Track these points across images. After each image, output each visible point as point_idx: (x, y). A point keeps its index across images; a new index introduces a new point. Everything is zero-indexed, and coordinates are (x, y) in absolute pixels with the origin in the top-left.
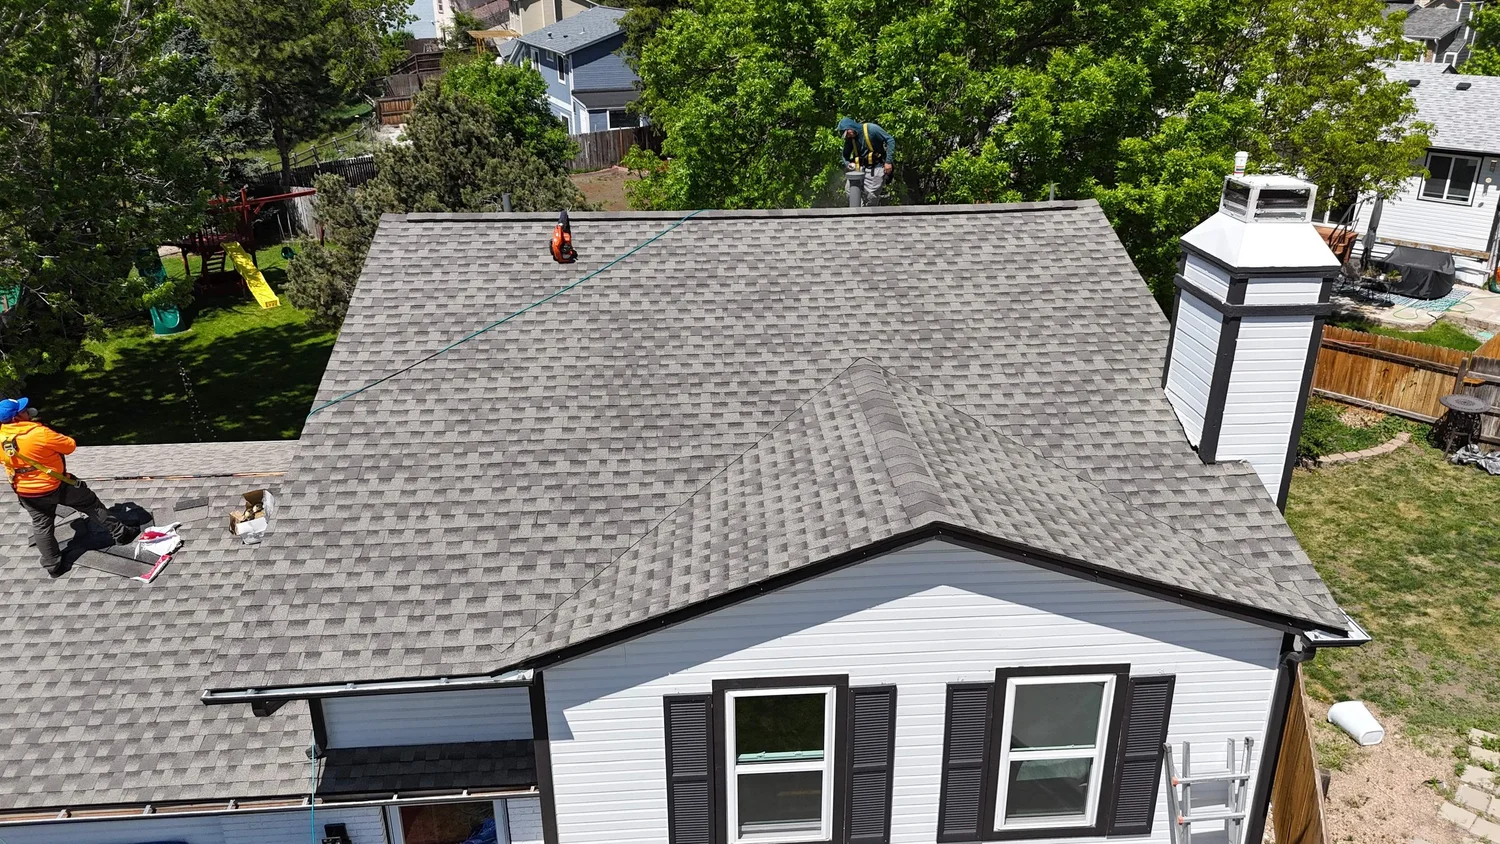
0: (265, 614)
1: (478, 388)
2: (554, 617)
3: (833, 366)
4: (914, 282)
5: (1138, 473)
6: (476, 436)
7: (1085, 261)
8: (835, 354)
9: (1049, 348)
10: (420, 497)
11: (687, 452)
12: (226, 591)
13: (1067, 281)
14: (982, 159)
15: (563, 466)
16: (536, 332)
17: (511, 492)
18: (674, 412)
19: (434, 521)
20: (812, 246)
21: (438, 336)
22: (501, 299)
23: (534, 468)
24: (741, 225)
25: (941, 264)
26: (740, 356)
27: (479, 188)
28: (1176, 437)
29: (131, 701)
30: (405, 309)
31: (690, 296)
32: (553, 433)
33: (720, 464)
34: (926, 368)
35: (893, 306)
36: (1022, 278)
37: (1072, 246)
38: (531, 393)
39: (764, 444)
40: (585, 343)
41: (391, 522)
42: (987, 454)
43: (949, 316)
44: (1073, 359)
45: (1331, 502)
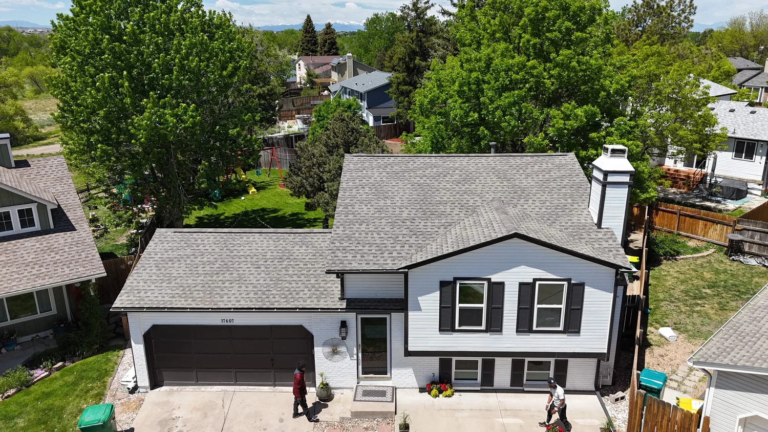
0: (336, 255)
1: (382, 203)
2: (411, 258)
3: (486, 199)
4: (513, 177)
5: (578, 230)
6: (383, 215)
7: (568, 172)
8: (487, 196)
9: (554, 196)
10: (370, 229)
11: (443, 221)
12: (307, 260)
13: (562, 178)
14: (539, 139)
15: (408, 223)
16: (396, 189)
17: (395, 229)
18: (439, 211)
19: (375, 235)
20: (480, 165)
21: (368, 189)
22: (384, 179)
23: (401, 223)
24: (456, 158)
25: (521, 171)
26: (458, 196)
27: (358, 147)
28: (590, 221)
29: (287, 285)
30: (357, 181)
31: (441, 179)
32: (405, 215)
33: (453, 224)
34: (515, 201)
35: (505, 183)
36: (547, 176)
37: (564, 167)
38: (397, 204)
39: (466, 219)
40: (411, 192)
41: (364, 235)
42: (532, 223)
43: (523, 186)
44: (562, 199)
45: (677, 272)
